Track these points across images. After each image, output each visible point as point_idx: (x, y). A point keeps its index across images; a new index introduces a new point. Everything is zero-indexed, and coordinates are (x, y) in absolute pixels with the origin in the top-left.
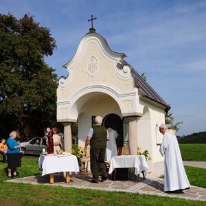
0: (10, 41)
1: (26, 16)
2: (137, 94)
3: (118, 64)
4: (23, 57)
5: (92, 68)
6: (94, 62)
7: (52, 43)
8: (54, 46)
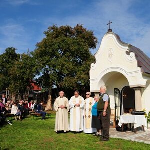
0: (67, 43)
1: (78, 25)
2: (140, 71)
3: (127, 52)
4: (75, 51)
5: (111, 56)
6: (112, 52)
7: (95, 40)
8: (97, 42)
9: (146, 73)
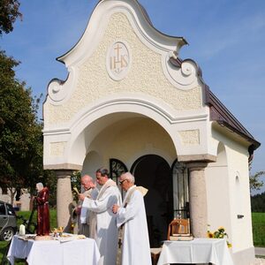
2: (208, 118)
3: (172, 58)
5: (118, 65)
6: (123, 52)
8: (15, 13)
9: (226, 124)
